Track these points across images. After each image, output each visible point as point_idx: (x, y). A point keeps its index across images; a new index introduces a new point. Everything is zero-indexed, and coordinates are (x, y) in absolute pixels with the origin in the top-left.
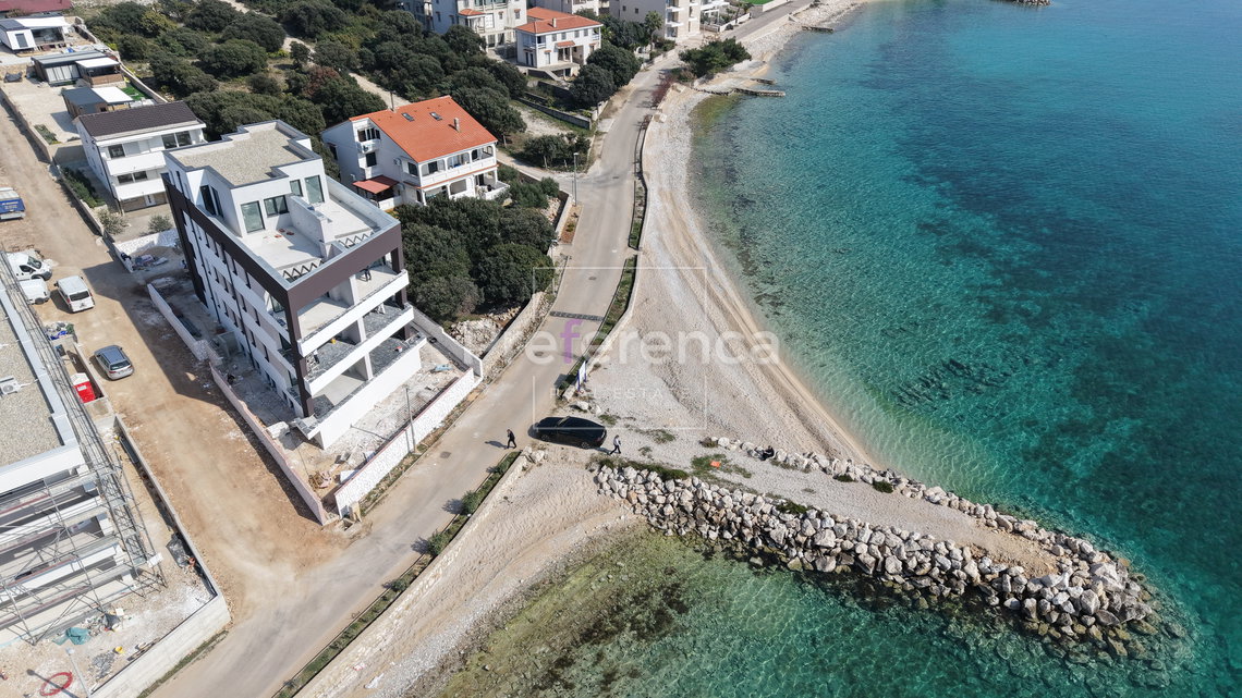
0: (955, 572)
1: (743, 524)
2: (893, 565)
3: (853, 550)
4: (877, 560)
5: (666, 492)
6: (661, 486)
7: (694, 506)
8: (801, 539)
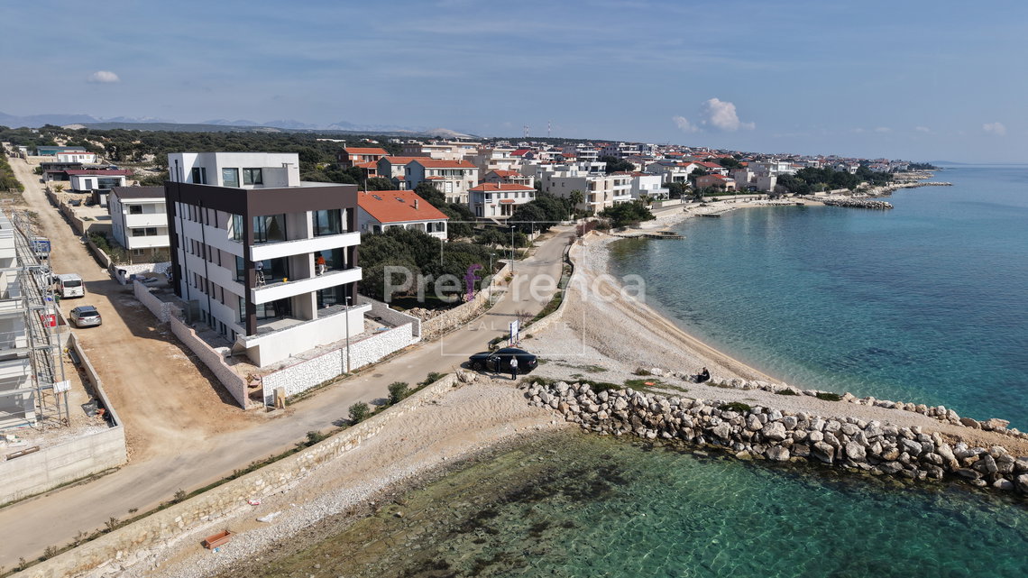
0: (929, 455)
1: (683, 424)
2: (854, 451)
3: (808, 438)
4: (836, 448)
5: (601, 401)
6: (595, 398)
7: (630, 415)
8: (749, 434)
